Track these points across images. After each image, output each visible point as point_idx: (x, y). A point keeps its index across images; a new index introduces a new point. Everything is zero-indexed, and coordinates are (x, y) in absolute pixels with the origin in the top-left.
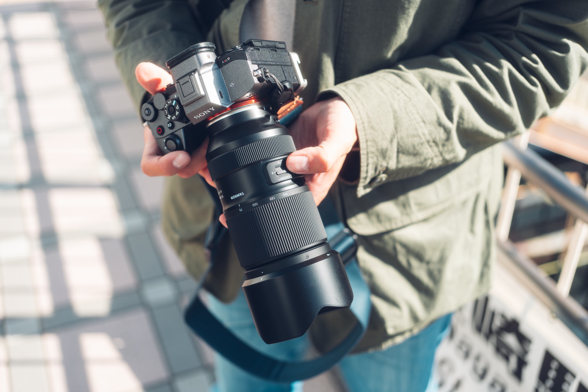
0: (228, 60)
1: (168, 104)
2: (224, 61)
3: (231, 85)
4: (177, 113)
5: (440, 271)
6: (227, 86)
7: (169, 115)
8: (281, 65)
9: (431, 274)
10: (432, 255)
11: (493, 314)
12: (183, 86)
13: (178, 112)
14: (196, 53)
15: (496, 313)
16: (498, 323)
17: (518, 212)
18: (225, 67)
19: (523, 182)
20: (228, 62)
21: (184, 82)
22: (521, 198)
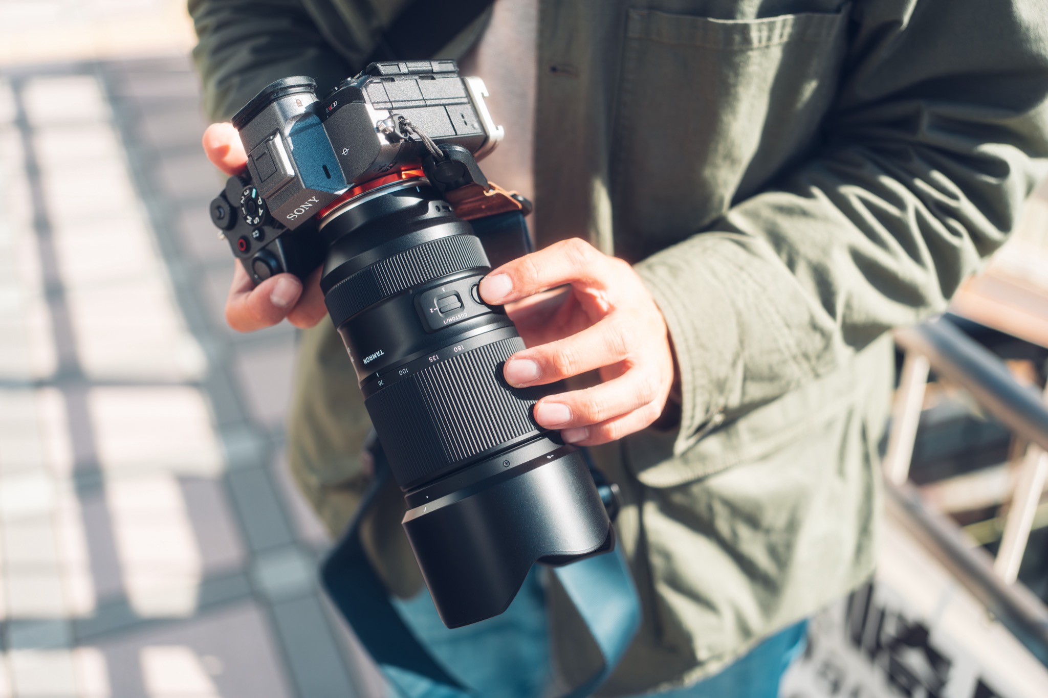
0: (335, 105)
1: (245, 196)
2: (328, 109)
3: (344, 153)
4: (261, 212)
5: (789, 546)
6: (338, 155)
7: (248, 217)
8: (444, 105)
9: (773, 552)
10: (775, 519)
11: (882, 615)
12: (258, 161)
13: (261, 209)
14: (277, 99)
15: (887, 612)
16: (891, 629)
17: (924, 431)
18: (331, 119)
19: (932, 378)
20: (336, 109)
21: (259, 155)
22: (928, 407)
